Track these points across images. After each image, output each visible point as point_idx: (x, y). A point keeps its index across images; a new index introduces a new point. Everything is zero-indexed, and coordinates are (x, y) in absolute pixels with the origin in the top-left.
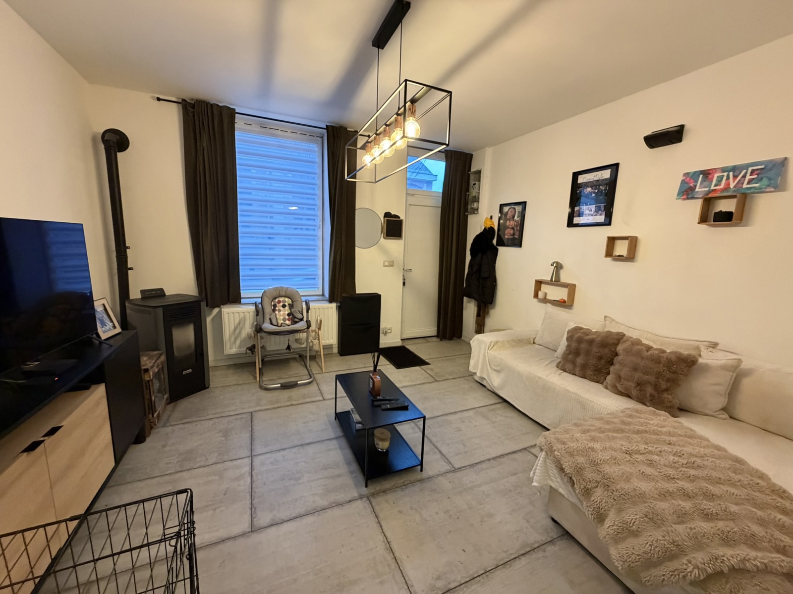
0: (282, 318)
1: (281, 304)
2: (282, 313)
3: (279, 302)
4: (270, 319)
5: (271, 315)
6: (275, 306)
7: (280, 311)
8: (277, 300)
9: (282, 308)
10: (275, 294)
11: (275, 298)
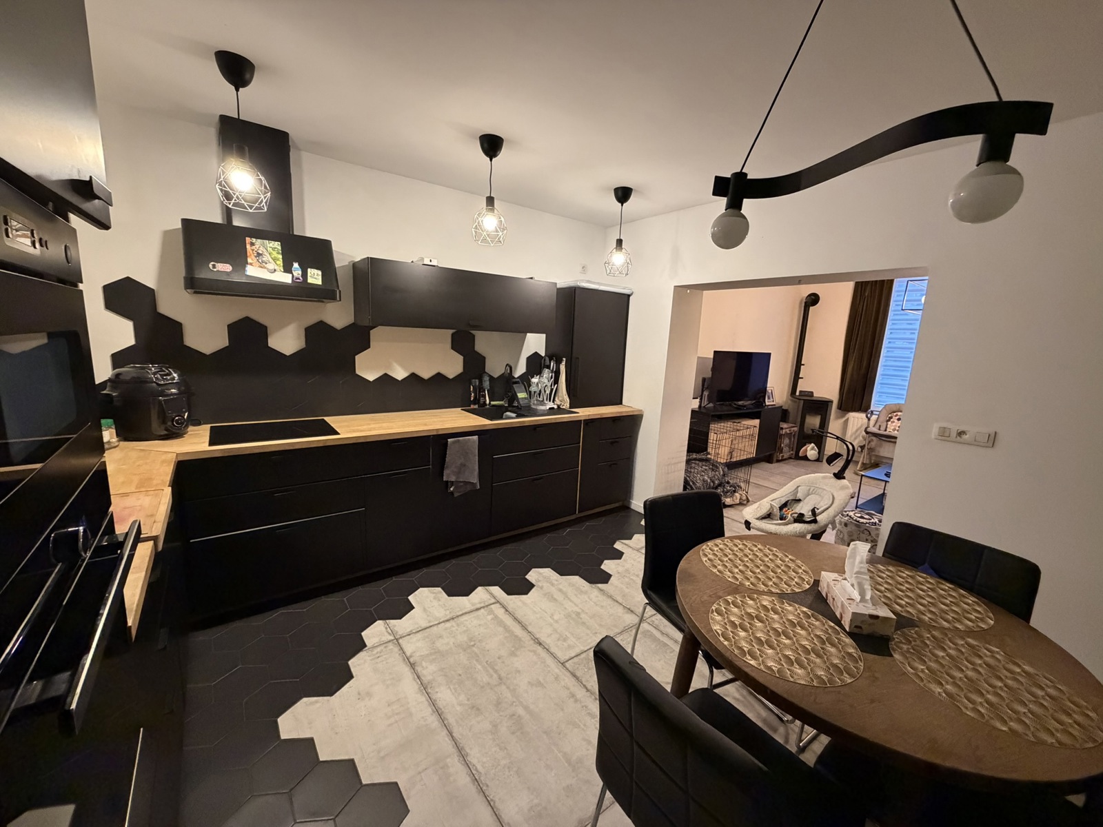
0: (893, 428)
1: (898, 417)
2: (894, 424)
3: (897, 415)
4: (880, 426)
5: (882, 422)
6: (891, 418)
7: (893, 422)
8: (895, 414)
9: (896, 421)
10: (895, 409)
11: (895, 412)
